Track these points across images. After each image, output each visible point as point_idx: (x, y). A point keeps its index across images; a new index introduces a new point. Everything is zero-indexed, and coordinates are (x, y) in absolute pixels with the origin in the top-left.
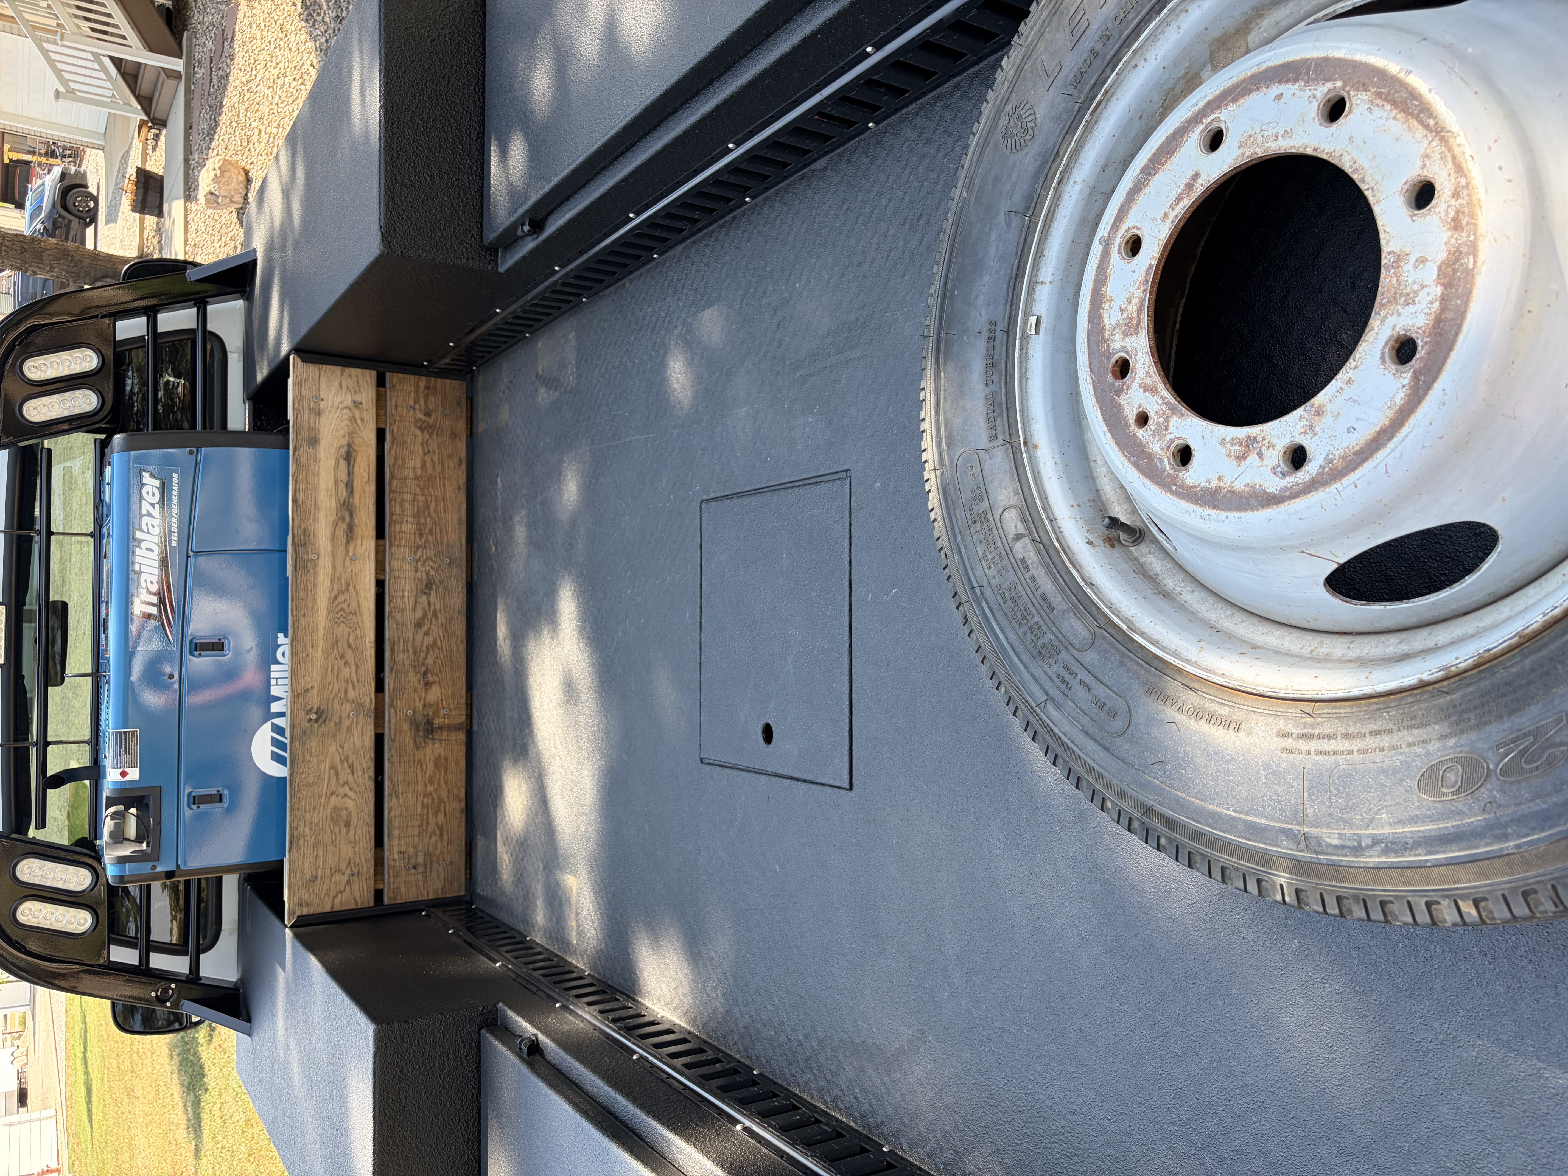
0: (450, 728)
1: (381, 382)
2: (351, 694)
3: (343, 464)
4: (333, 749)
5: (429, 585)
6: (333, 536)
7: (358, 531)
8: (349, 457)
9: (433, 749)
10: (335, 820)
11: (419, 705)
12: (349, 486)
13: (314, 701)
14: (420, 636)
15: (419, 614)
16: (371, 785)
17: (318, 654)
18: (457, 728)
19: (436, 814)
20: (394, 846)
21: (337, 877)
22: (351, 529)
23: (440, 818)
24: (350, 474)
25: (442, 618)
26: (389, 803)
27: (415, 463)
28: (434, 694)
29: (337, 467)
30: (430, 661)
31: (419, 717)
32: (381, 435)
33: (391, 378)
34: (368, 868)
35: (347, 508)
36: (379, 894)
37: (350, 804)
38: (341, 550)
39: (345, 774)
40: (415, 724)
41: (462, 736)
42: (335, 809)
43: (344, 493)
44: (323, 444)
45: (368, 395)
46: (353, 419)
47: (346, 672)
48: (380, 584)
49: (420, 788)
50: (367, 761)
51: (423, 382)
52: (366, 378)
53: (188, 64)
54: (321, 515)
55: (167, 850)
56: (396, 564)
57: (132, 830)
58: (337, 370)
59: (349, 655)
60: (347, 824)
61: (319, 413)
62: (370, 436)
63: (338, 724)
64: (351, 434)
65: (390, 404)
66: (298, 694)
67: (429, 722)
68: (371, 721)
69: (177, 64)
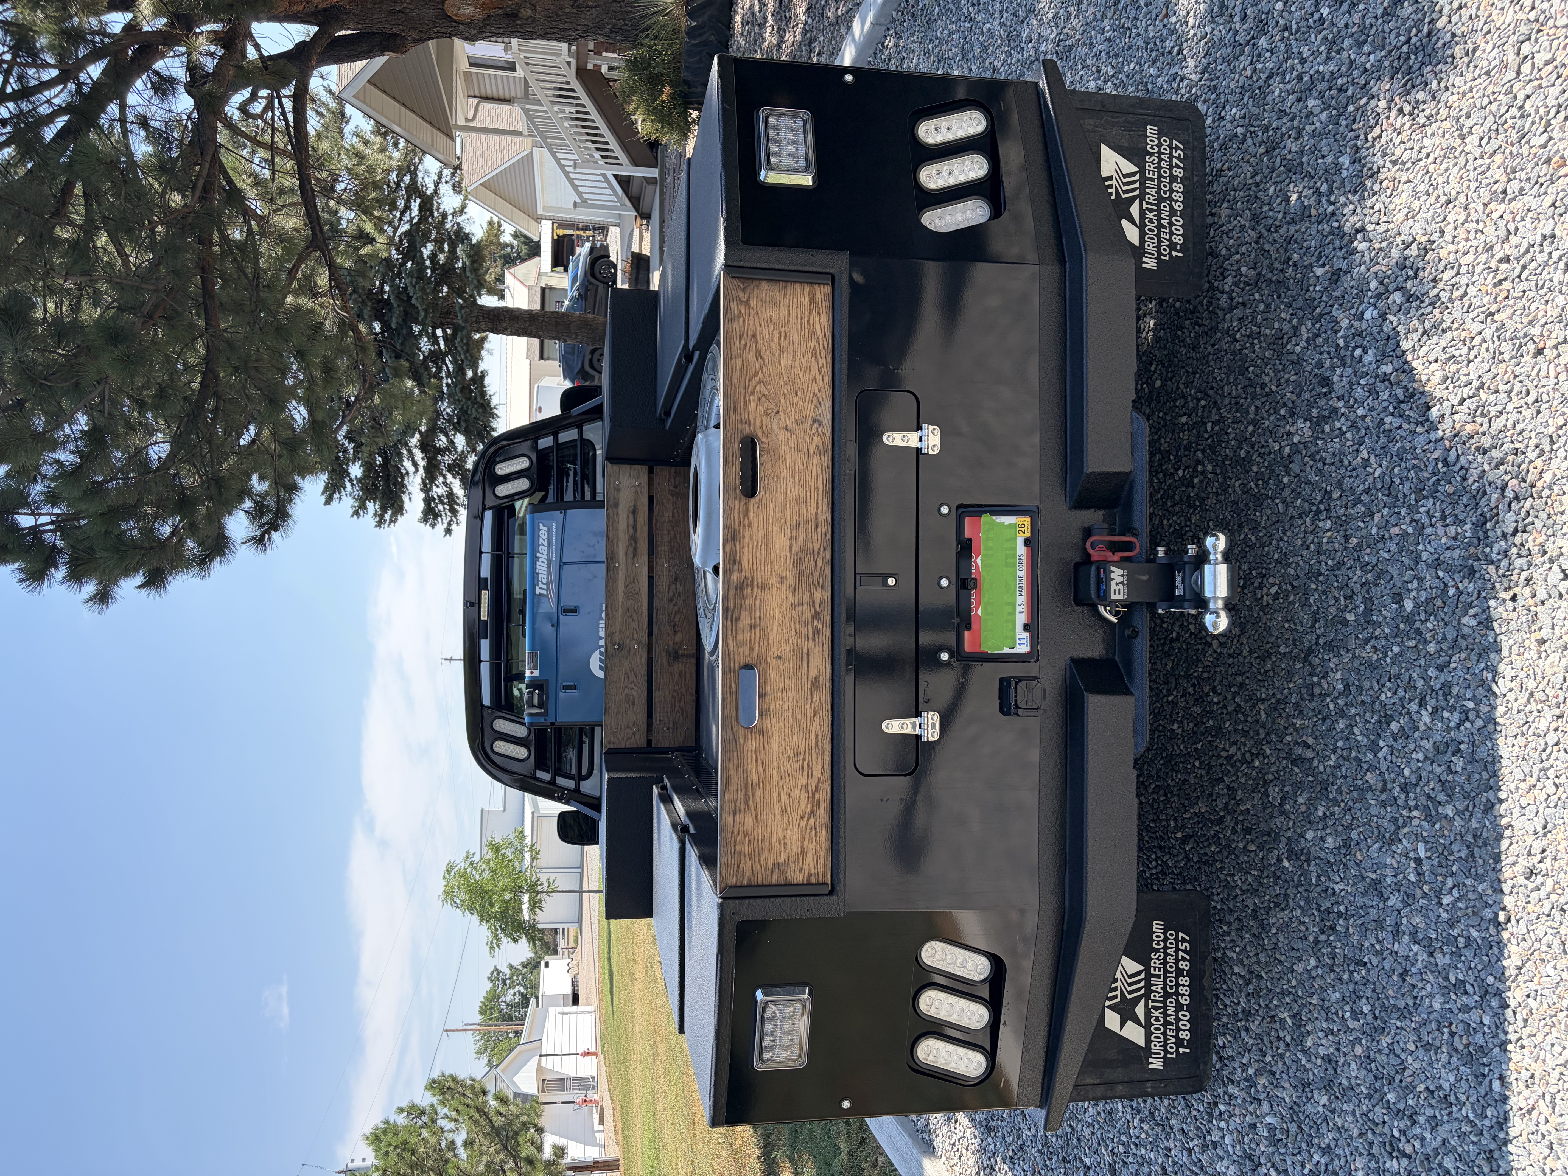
0: (687, 656)
1: (651, 471)
2: (636, 636)
3: (631, 516)
4: (626, 663)
5: (676, 579)
6: (626, 554)
7: (639, 551)
8: (634, 512)
9: (678, 667)
10: (627, 701)
11: (671, 643)
12: (635, 527)
13: (617, 639)
14: (671, 606)
15: (671, 594)
16: (645, 684)
17: (619, 615)
18: (691, 656)
19: (679, 701)
20: (657, 717)
21: (628, 731)
22: (635, 549)
23: (682, 703)
24: (635, 521)
25: (683, 597)
26: (656, 695)
27: (668, 514)
28: (678, 638)
29: (628, 517)
30: (677, 619)
31: (671, 649)
32: (651, 499)
33: (657, 469)
34: (644, 727)
35: (633, 539)
36: (649, 742)
37: (635, 693)
38: (630, 561)
39: (632, 677)
40: (668, 652)
41: (694, 661)
42: (627, 695)
43: (631, 531)
44: (621, 506)
45: (644, 479)
46: (636, 492)
47: (633, 624)
48: (650, 578)
49: (671, 687)
50: (643, 671)
51: (673, 469)
52: (643, 470)
53: (661, 173)
54: (620, 544)
55: (551, 711)
56: (659, 568)
57: (536, 701)
58: (628, 466)
59: (635, 616)
60: (633, 704)
61: (619, 490)
62: (645, 500)
63: (629, 652)
64: (635, 500)
65: (656, 482)
66: (608, 636)
67: (676, 652)
68: (645, 650)
69: (654, 173)
